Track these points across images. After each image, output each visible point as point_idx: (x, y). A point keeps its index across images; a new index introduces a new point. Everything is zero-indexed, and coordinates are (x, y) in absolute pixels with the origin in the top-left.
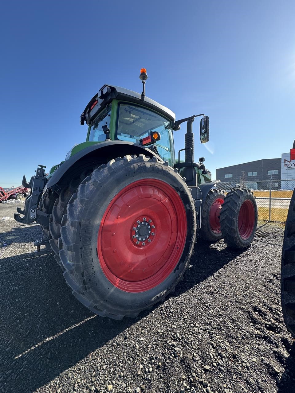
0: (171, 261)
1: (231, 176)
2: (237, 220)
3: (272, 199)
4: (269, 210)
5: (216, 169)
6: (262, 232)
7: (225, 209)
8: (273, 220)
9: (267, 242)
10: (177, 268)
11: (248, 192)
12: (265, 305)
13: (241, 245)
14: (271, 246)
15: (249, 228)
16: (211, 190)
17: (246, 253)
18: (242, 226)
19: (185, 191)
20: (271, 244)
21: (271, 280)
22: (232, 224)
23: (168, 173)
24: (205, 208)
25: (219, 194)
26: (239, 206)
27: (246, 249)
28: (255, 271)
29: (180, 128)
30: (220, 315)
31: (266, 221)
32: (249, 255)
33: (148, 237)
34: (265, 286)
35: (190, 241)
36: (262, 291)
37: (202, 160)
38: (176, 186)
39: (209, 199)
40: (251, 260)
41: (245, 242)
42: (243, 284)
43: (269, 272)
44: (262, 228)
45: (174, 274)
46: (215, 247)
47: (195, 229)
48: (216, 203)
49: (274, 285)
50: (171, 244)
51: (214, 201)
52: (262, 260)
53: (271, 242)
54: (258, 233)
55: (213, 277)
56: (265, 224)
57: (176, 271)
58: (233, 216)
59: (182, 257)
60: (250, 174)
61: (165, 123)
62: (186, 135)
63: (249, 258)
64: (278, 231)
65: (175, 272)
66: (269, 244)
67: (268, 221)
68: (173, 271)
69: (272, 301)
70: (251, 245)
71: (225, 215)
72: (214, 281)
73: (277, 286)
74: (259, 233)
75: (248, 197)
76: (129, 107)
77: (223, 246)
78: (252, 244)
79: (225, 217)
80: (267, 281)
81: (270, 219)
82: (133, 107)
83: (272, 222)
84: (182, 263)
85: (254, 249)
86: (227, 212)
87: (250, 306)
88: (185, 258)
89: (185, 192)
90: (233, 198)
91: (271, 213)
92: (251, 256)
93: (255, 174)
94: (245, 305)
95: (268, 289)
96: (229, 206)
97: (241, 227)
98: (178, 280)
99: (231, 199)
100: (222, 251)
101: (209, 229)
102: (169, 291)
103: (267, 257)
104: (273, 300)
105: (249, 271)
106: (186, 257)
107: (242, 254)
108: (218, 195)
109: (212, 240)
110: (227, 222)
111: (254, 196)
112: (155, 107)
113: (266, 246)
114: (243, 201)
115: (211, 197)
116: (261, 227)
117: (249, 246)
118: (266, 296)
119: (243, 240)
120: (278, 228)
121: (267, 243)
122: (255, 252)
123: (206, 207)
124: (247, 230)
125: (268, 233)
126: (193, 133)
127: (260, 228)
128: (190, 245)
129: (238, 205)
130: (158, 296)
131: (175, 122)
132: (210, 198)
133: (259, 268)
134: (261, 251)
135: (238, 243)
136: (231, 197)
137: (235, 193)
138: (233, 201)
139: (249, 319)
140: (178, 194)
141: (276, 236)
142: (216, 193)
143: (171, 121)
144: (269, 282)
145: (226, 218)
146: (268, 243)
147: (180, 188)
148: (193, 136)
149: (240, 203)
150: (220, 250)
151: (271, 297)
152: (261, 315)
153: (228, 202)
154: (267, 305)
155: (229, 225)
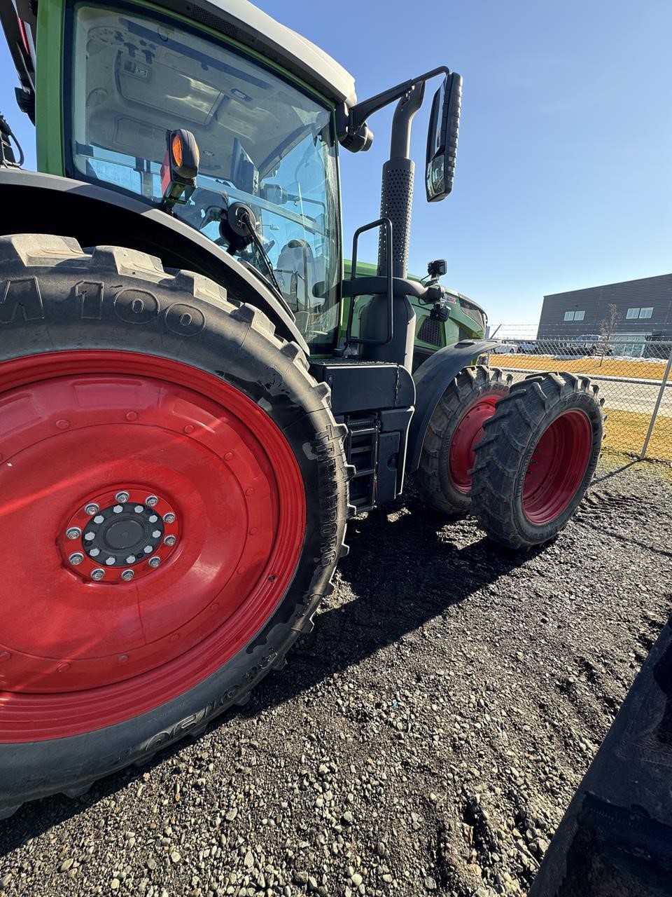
0: (243, 617)
1: (580, 316)
2: (520, 475)
3: (668, 385)
4: (649, 422)
5: (545, 297)
6: (606, 493)
7: (490, 439)
8: (650, 456)
9: (610, 531)
10: (261, 640)
11: (579, 387)
12: (509, 795)
13: (523, 541)
14: (617, 544)
15: (562, 491)
16: (469, 370)
17: (535, 563)
18: (543, 482)
19: (295, 395)
20: (620, 538)
21: (569, 683)
22: (503, 485)
23: (193, 325)
24: (439, 427)
25: (493, 383)
26: (537, 432)
27: (536, 550)
28: (532, 639)
29: (369, 142)
30: (344, 823)
31: (632, 456)
32: (538, 571)
33: (148, 549)
34: (542, 706)
35: (316, 560)
36: (524, 727)
37: (437, 268)
38: (248, 377)
39: (454, 400)
40: (537, 594)
41: (539, 532)
42: (474, 690)
43: (573, 650)
44: (610, 481)
45: (248, 657)
46: (452, 535)
47: (340, 519)
48: (478, 409)
49: (572, 701)
50: (242, 570)
51: (470, 405)
52: (571, 593)
53: (621, 531)
54: (594, 494)
55: (398, 648)
56: (625, 465)
57: (255, 650)
58: (509, 461)
59: (283, 604)
60: (632, 314)
61: (298, 110)
62: (387, 166)
63: (537, 583)
64: (656, 495)
65: (249, 650)
66: (613, 539)
67: (638, 458)
68: (244, 648)
69: (540, 779)
70: (557, 535)
71: (488, 458)
72: (392, 665)
73: (579, 712)
74: (597, 496)
75: (576, 403)
76: (132, 27)
77: (475, 535)
78: (562, 533)
79: (484, 464)
80: (557, 686)
81: (644, 451)
82: (152, 26)
83: (650, 460)
84: (280, 624)
85: (563, 551)
86: (496, 448)
87: (460, 791)
88: (292, 609)
89: (293, 400)
90: (523, 406)
91: (654, 432)
92: (543, 576)
93: (647, 312)
94: (443, 787)
95: (545, 721)
96: (503, 431)
97: (542, 484)
98: (259, 674)
99: (516, 406)
100: (466, 549)
101: (443, 486)
102: (221, 707)
103: (592, 586)
104: (545, 773)
105: (514, 638)
106: (297, 605)
107: (519, 566)
108: (487, 388)
109: (452, 512)
110: (489, 477)
111: (597, 398)
112: (245, 29)
113: (603, 543)
114: (555, 416)
115: (465, 391)
116: (608, 476)
117: (550, 543)
118: (529, 752)
119: (533, 526)
120: (659, 483)
121: (607, 533)
122: (560, 563)
123: (441, 424)
124: (556, 496)
125: (624, 497)
126: (408, 162)
127: (605, 478)
128: (316, 572)
129: (535, 430)
130: (168, 731)
131: (347, 113)
132: (458, 396)
133: (551, 628)
134: (580, 562)
135: (515, 538)
136: (518, 401)
137: (533, 388)
138: (520, 415)
139: (432, 855)
140: (260, 409)
141: (643, 510)
142: (481, 381)
143: (332, 105)
144: (562, 689)
145: (487, 466)
146: (612, 535)
147: (268, 386)
148: (410, 172)
149: (542, 422)
150: (460, 547)
151: (543, 760)
152: (478, 846)
153: (503, 417)
154: (515, 796)
155: (492, 488)
